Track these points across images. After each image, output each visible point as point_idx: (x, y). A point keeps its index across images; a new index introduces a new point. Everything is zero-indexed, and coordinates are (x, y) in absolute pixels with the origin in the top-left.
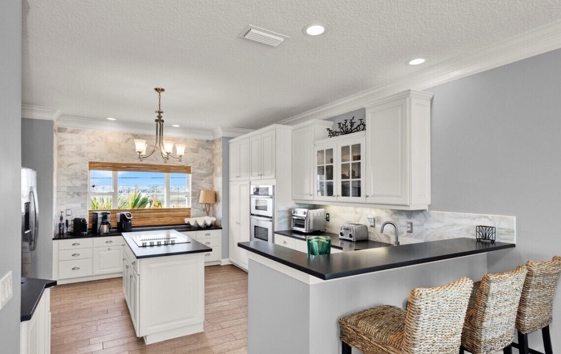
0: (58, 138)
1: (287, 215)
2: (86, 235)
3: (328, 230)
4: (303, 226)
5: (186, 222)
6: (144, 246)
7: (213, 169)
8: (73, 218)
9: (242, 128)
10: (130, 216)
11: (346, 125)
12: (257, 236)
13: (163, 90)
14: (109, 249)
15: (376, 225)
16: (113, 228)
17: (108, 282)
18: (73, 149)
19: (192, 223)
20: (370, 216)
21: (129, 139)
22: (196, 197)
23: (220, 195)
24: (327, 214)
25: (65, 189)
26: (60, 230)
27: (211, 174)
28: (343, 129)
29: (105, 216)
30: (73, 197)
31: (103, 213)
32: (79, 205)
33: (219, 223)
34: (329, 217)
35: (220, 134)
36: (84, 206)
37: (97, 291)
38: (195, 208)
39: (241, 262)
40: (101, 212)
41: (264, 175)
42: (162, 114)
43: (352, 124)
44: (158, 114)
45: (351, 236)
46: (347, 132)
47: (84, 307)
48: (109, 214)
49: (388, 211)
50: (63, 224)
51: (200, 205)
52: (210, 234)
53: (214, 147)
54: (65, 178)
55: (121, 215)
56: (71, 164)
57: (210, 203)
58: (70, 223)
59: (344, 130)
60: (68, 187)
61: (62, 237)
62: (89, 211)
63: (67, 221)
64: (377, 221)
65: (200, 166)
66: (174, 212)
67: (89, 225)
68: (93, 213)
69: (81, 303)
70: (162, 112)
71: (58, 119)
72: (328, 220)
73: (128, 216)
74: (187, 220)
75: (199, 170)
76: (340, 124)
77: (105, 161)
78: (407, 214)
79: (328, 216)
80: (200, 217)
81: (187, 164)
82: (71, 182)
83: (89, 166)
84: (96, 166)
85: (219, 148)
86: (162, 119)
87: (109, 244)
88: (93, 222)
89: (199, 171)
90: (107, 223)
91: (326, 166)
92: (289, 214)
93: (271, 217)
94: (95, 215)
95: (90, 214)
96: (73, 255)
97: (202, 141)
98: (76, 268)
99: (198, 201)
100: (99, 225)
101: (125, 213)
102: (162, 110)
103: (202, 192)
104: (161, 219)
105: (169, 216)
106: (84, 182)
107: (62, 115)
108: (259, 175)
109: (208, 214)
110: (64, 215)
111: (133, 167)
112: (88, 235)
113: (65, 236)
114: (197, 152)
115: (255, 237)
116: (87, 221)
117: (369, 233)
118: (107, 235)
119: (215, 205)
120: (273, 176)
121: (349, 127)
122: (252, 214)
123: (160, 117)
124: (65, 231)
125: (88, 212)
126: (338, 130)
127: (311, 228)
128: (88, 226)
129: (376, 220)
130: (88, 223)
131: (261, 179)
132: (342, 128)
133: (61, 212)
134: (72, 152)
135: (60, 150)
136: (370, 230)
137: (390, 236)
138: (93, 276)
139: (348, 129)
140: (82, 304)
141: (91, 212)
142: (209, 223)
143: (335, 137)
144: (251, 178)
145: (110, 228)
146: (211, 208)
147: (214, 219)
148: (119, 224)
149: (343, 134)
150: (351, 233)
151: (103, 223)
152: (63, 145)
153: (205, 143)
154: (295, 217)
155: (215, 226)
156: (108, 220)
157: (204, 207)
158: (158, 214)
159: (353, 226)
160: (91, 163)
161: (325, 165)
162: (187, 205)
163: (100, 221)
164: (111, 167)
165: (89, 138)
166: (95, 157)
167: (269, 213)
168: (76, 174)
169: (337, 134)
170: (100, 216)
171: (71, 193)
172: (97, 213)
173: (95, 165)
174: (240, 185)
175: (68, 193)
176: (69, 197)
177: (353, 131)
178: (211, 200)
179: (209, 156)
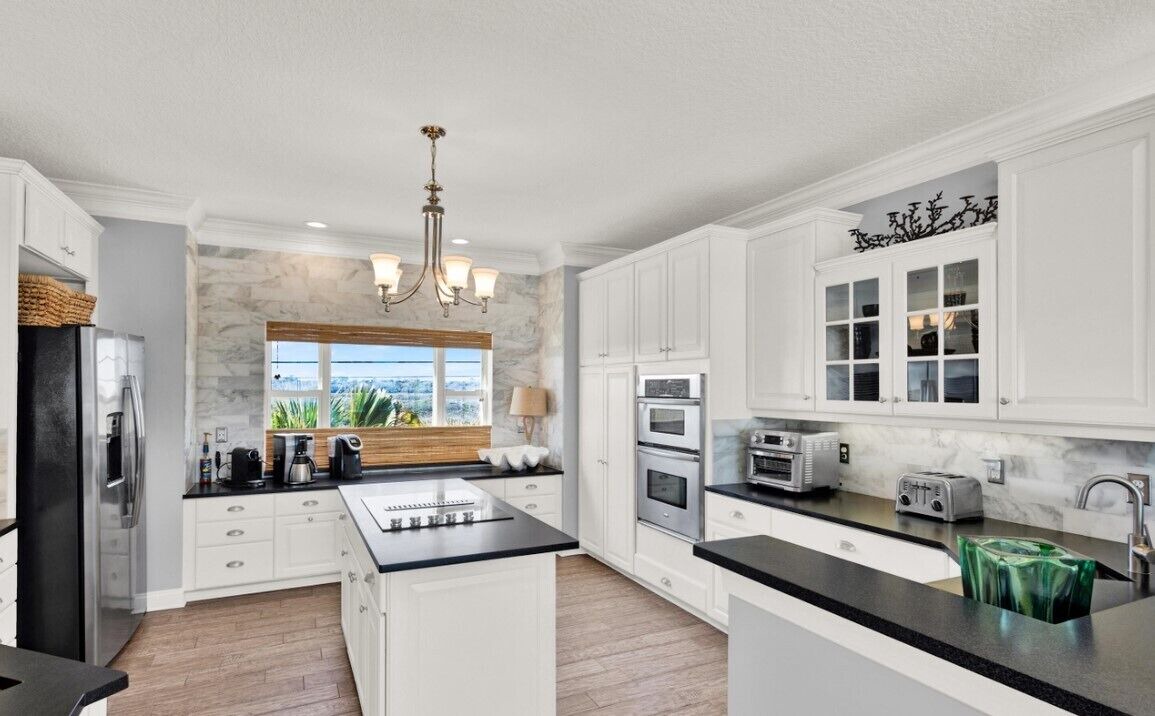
0: (198, 269)
1: (735, 445)
2: (260, 487)
3: (848, 486)
4: (787, 476)
5: (483, 459)
6: (396, 529)
7: (540, 340)
8: (231, 450)
9: (608, 245)
10: (358, 444)
11: (915, 217)
12: (653, 495)
13: (441, 132)
14: (310, 520)
15: (1008, 478)
16: (321, 470)
17: (308, 595)
18: (231, 293)
19: (496, 461)
20: (990, 455)
21: (356, 271)
22: (502, 402)
23: (560, 397)
24: (842, 445)
25: (215, 383)
26: (202, 473)
27: (536, 350)
28: (903, 228)
29: (301, 445)
30: (232, 400)
31: (296, 438)
32: (244, 419)
33: (556, 460)
34: (847, 453)
35: (559, 259)
36: (257, 420)
37: (282, 620)
38: (499, 426)
39: (611, 553)
40: (294, 434)
41: (674, 349)
42: (438, 194)
43: (935, 212)
44: (428, 194)
45: (938, 507)
46: (917, 235)
47: (247, 668)
48: (311, 438)
49: (1057, 442)
50: (210, 461)
51: (512, 420)
52: (536, 486)
53: (542, 290)
54: (215, 358)
55: (337, 441)
56: (227, 328)
57: (534, 414)
58: (224, 459)
59: (908, 229)
60: (222, 379)
61: (206, 491)
62: (268, 432)
63: (218, 454)
64: (1013, 469)
65: (512, 332)
66: (454, 434)
67: (266, 465)
68: (275, 437)
69: (242, 655)
70: (440, 189)
71: (198, 227)
72: (846, 462)
73: (353, 444)
74: (483, 454)
75: (508, 342)
76: (893, 215)
77: (303, 320)
78: (1128, 452)
79: (844, 450)
80: (512, 446)
81: (483, 329)
82: (227, 367)
83: (268, 331)
84: (284, 331)
85: (556, 292)
86: (439, 204)
87: (310, 509)
88: (275, 456)
89: (510, 344)
90: (307, 460)
91: (855, 325)
92: (741, 443)
93: (695, 452)
94: (280, 441)
95: (268, 439)
96: (229, 534)
97: (515, 276)
98: (234, 563)
99: (508, 412)
100: (288, 465)
101: (346, 437)
102: (439, 182)
103: (517, 393)
104: (425, 450)
105: (443, 443)
106: (255, 368)
107: (208, 216)
108: (662, 350)
109: (529, 440)
110: (211, 440)
111: (364, 335)
112: (264, 486)
113: (214, 489)
114: (506, 302)
115: (649, 496)
116: (263, 455)
117: (984, 500)
118: (305, 487)
119: (545, 420)
120: (702, 352)
121: (925, 222)
122: (640, 443)
123: (434, 200)
124: (214, 478)
125: (265, 434)
126: (890, 231)
127: (809, 480)
128: (264, 465)
129: (1008, 465)
130: (264, 459)
131: (667, 360)
132: (902, 226)
133: (206, 434)
134: (230, 300)
135: (204, 294)
136: (988, 490)
137: (1062, 509)
138: (274, 581)
139: (920, 227)
140: (245, 659)
141: (271, 435)
142: (534, 461)
143: (878, 249)
144: (638, 358)
145: (313, 471)
146: (536, 425)
147: (544, 452)
148: (335, 463)
149: (904, 241)
150: (938, 499)
151: (297, 460)
152: (210, 285)
153: (523, 282)
154: (759, 453)
155: (545, 467)
156: (309, 453)
157: (521, 424)
158: (420, 438)
159: (944, 479)
160: (271, 325)
161: (851, 321)
162: (483, 418)
163: (290, 454)
164: (314, 333)
165: (267, 269)
166: (282, 312)
167: (689, 440)
168: (239, 349)
169: (883, 243)
170: (290, 444)
171: (229, 392)
172: (283, 438)
173: (282, 329)
174: (608, 375)
175: (221, 392)
176: (222, 400)
177: (941, 230)
178: (538, 409)
179: (532, 311)
